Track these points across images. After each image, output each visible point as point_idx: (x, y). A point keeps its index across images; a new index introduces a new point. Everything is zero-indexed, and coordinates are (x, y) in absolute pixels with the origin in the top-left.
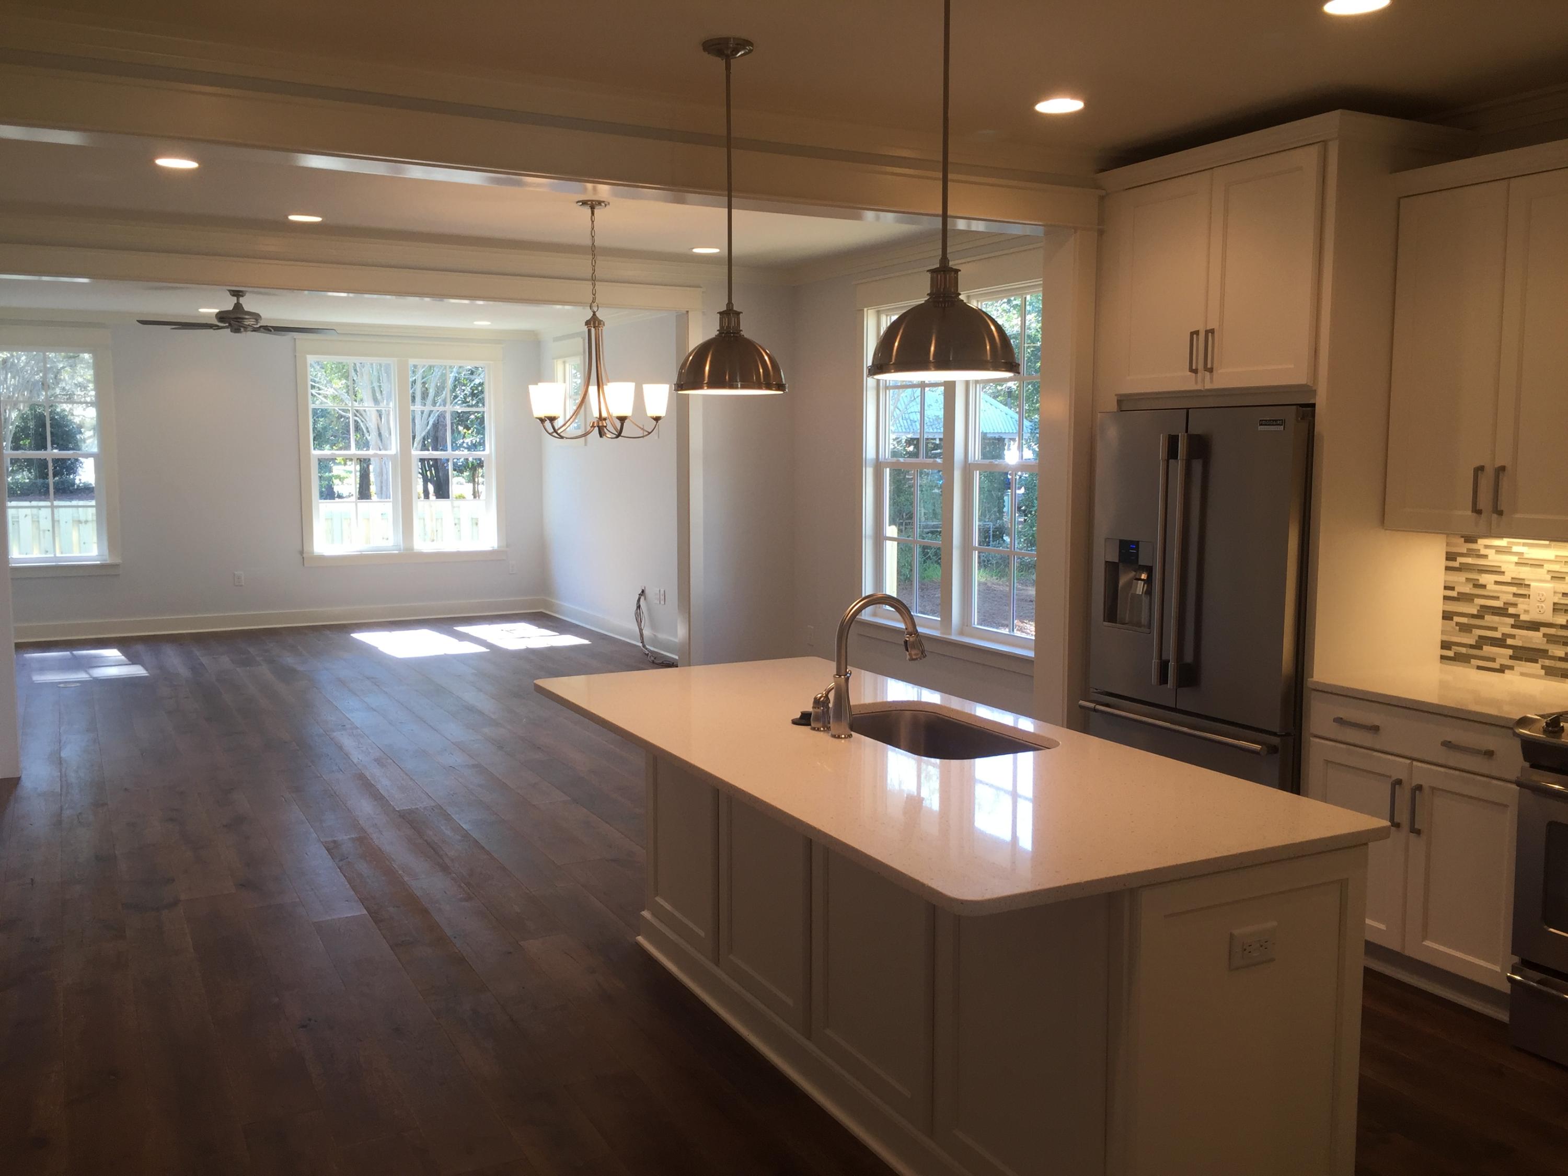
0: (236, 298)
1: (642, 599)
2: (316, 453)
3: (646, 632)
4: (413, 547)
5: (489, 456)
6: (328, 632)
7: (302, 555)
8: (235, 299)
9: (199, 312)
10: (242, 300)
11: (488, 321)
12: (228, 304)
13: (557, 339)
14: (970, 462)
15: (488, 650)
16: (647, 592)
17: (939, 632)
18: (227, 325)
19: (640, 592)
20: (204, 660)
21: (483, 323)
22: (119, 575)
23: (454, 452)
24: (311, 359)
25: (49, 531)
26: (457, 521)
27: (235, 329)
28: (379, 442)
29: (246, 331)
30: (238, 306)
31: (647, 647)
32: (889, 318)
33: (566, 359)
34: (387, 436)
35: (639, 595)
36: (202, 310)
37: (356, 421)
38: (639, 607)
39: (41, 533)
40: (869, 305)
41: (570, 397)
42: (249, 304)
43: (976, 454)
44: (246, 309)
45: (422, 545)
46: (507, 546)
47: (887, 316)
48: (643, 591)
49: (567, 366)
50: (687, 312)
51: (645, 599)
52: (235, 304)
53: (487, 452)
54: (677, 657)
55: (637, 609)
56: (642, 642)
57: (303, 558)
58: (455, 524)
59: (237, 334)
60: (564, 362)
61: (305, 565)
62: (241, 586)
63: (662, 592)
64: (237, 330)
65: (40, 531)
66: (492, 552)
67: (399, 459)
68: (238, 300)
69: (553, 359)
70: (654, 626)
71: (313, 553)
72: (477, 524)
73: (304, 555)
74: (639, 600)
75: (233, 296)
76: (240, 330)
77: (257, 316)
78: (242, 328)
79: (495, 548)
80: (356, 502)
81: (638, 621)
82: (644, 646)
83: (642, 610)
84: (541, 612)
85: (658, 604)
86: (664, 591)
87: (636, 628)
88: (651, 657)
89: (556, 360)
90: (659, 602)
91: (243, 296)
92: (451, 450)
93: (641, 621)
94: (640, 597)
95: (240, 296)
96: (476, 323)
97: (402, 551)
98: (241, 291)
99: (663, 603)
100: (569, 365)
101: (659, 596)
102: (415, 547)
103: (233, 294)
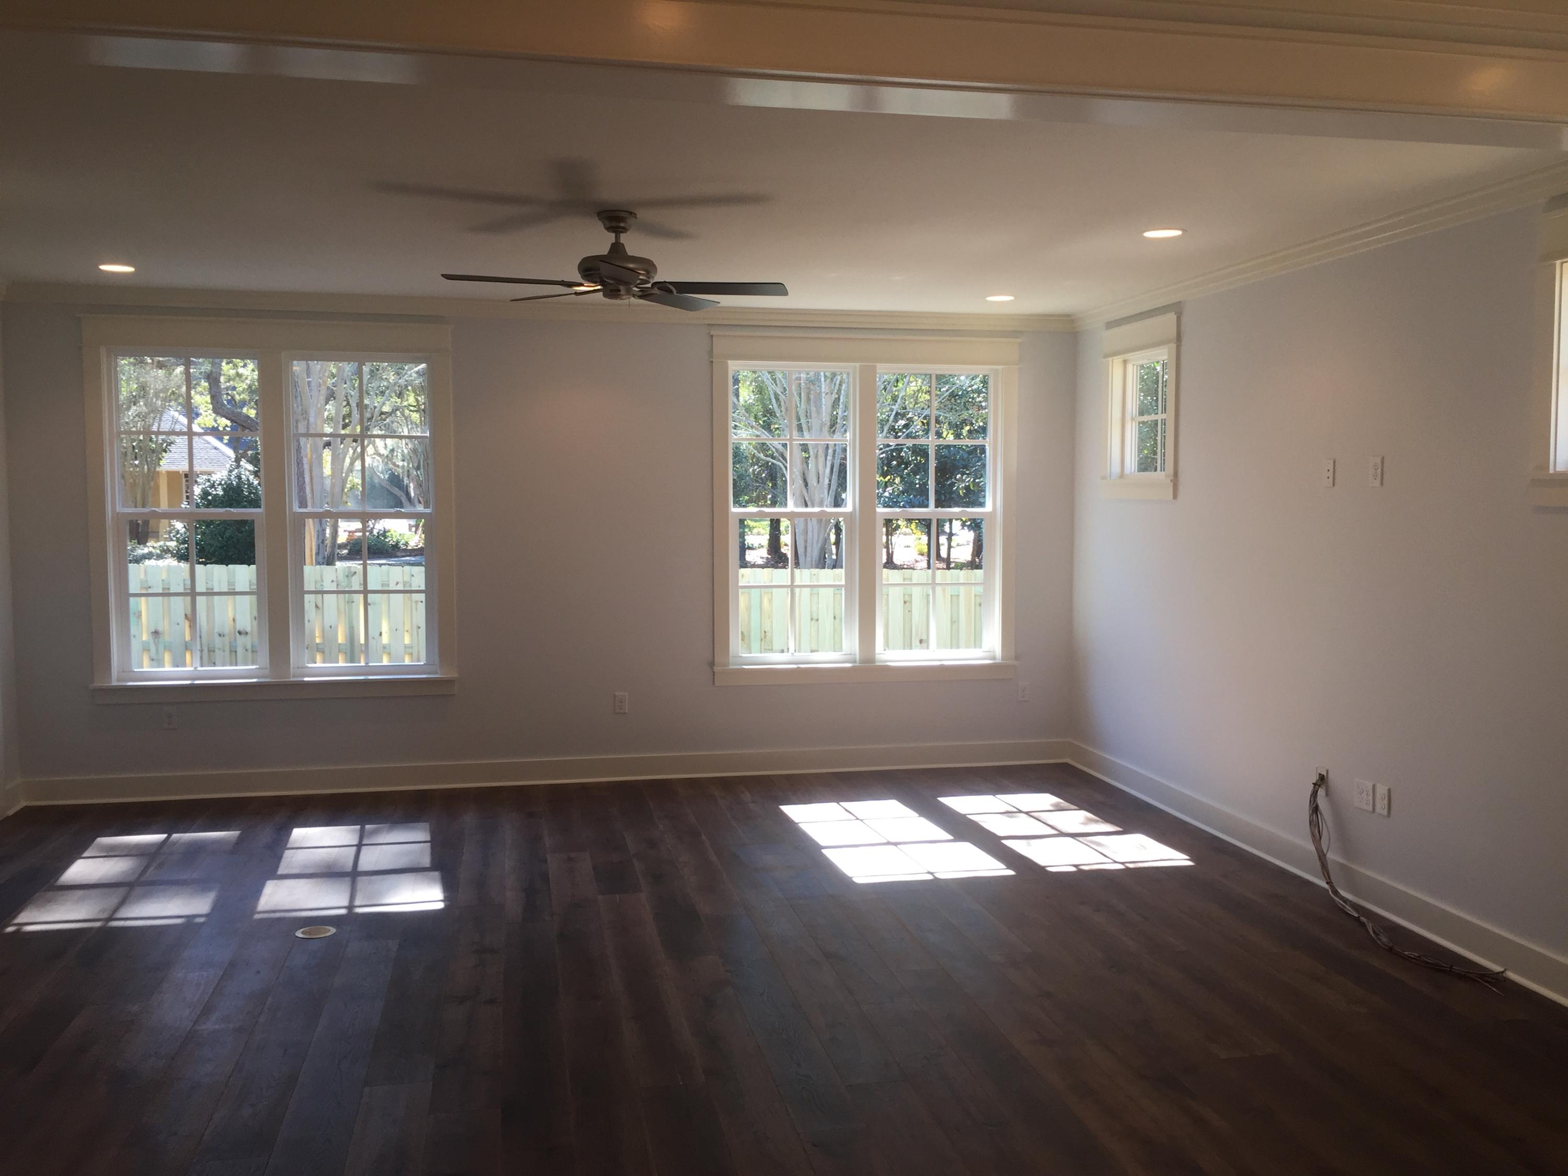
0: (613, 235)
1: (1321, 792)
2: (735, 510)
4: (875, 659)
5: (992, 514)
7: (712, 669)
8: (611, 237)
10: (624, 238)
12: (600, 242)
13: (1111, 325)
16: (1334, 781)
18: (597, 282)
19: (1315, 778)
21: (1001, 300)
22: (454, 695)
23: (937, 509)
24: (733, 366)
25: (422, 602)
26: (907, 598)
27: (611, 291)
29: (629, 294)
30: (617, 248)
31: (1344, 896)
33: (1126, 356)
34: (815, 484)
35: (1315, 784)
38: (1315, 810)
39: (414, 605)
41: (1133, 419)
42: (635, 244)
44: (630, 252)
45: (888, 654)
46: (1017, 657)
48: (1322, 778)
49: (1130, 367)
51: (1327, 795)
52: (612, 244)
53: (988, 508)
55: (1311, 815)
56: (1328, 882)
57: (714, 672)
58: (905, 602)
59: (612, 299)
60: (1125, 362)
61: (716, 684)
62: (625, 713)
63: (1382, 790)
64: (615, 293)
65: (412, 602)
66: (995, 667)
67: (858, 522)
68: (617, 238)
69: (1106, 356)
71: (727, 664)
73: (716, 669)
74: (1314, 794)
75: (609, 229)
76: (620, 291)
77: (649, 266)
78: (622, 288)
79: (997, 661)
80: (792, 587)
81: (1317, 837)
82: (1336, 892)
83: (1321, 814)
84: (1066, 763)
85: (1367, 811)
86: (1389, 790)
87: (1312, 848)
88: (1374, 932)
89: (1111, 359)
90: (1370, 809)
91: (624, 230)
92: (934, 506)
93: (1320, 837)
94: (1317, 791)
95: (620, 227)
96: (990, 299)
97: (858, 664)
98: (622, 219)
99: (1385, 812)
100: (1134, 365)
101: (1371, 798)
102: (878, 657)
103: (608, 225)
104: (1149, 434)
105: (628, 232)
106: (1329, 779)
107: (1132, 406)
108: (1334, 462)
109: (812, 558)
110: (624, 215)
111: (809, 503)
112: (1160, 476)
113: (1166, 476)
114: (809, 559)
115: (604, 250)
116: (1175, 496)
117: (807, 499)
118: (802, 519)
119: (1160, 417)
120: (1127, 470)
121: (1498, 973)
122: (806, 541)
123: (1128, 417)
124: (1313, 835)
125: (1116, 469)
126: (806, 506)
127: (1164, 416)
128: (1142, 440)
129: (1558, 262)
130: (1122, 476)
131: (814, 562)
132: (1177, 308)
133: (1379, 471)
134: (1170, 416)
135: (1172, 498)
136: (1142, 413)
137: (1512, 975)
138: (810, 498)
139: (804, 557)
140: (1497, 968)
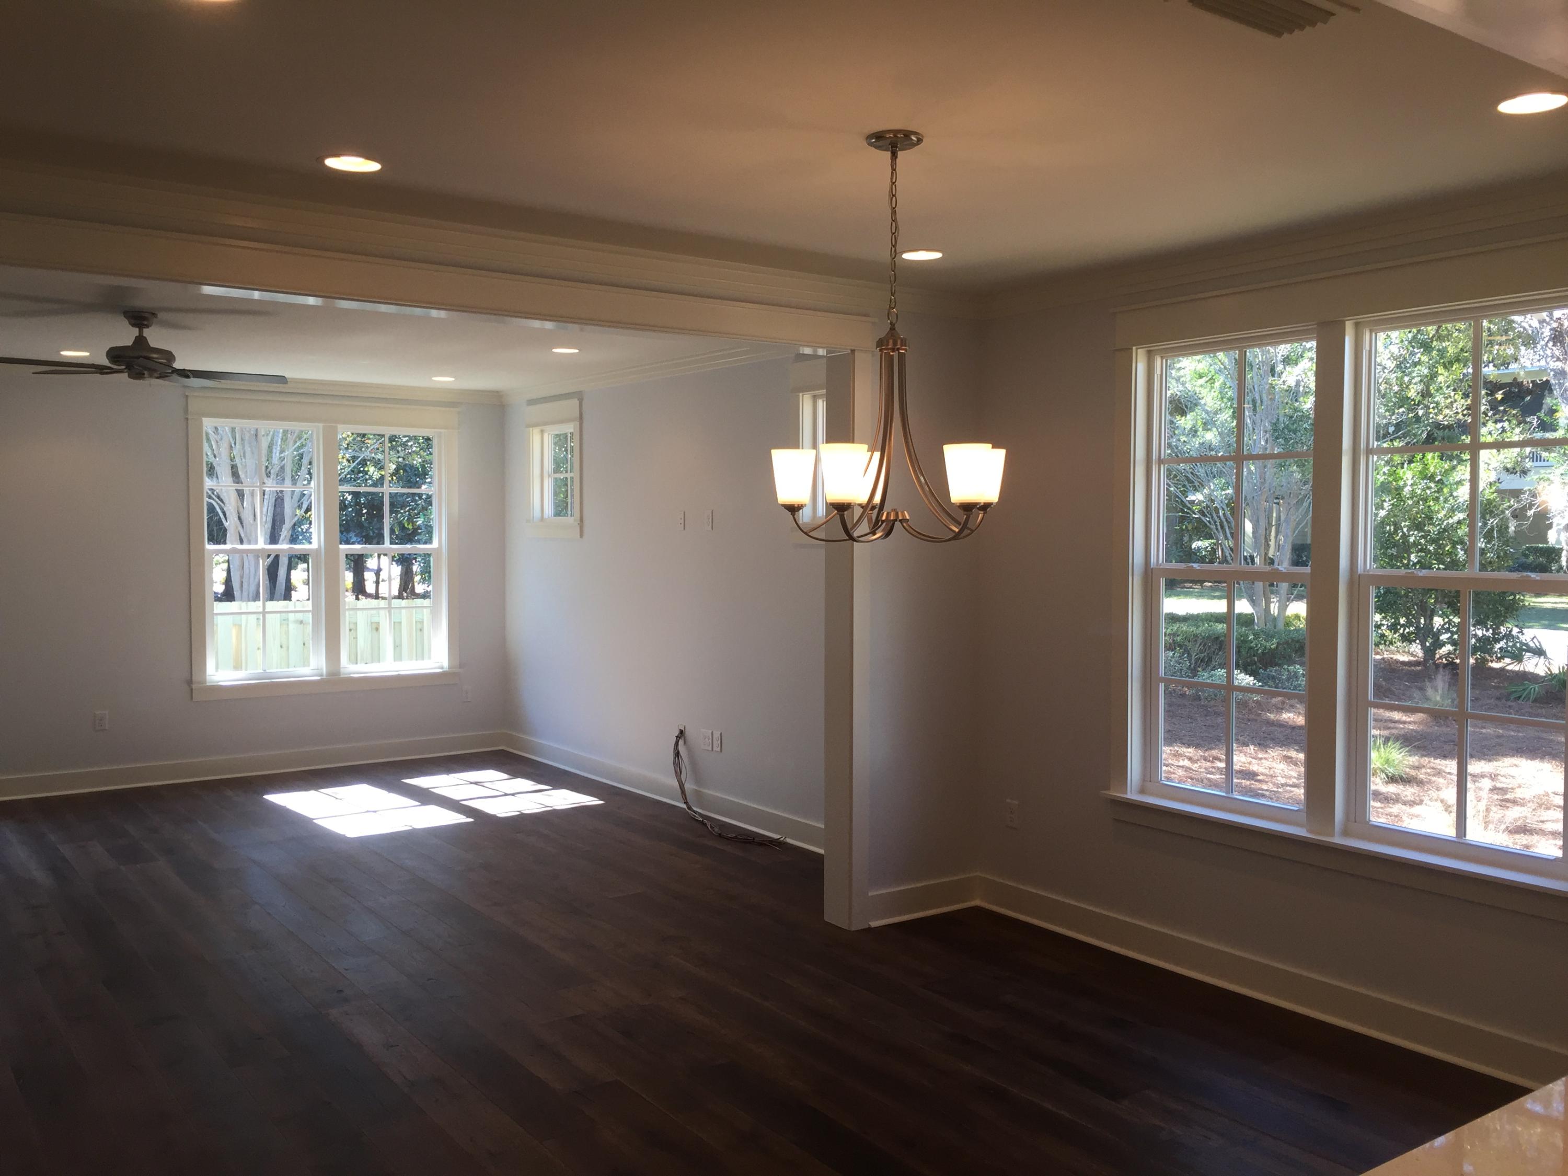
0: (137, 329)
1: (681, 742)
2: (208, 547)
3: (689, 786)
4: (339, 672)
5: (437, 551)
6: (229, 793)
7: (190, 686)
8: (135, 332)
9: (61, 355)
10: (147, 332)
11: (451, 377)
12: (125, 336)
13: (531, 402)
14: (1359, 572)
15: (471, 820)
16: (687, 733)
17: (1305, 830)
18: (124, 367)
19: (677, 733)
20: (66, 850)
21: (444, 380)
23: (391, 546)
24: (208, 424)
27: (136, 374)
28: (240, 528)
29: (151, 376)
30: (140, 341)
31: (695, 809)
32: (1164, 361)
33: (543, 427)
35: (677, 737)
36: (64, 353)
37: (211, 504)
38: (677, 754)
40: (1139, 343)
41: (549, 476)
42: (156, 337)
43: (1367, 562)
44: (152, 345)
45: (351, 668)
46: (461, 666)
47: (1162, 358)
48: (681, 732)
49: (546, 436)
50: (853, 351)
51: (685, 743)
52: (136, 337)
53: (435, 544)
54: (822, 851)
55: (674, 758)
56: (686, 803)
57: (192, 690)
59: (137, 381)
60: (542, 432)
61: (196, 700)
62: (105, 730)
63: (717, 735)
64: (138, 375)
66: (443, 675)
67: (323, 557)
68: (141, 332)
69: (529, 426)
70: (698, 780)
71: (205, 682)
72: (377, 629)
73: (194, 686)
74: (677, 744)
75: (134, 325)
76: (144, 374)
77: (170, 356)
78: (146, 372)
79: (445, 670)
80: (264, 613)
81: (678, 773)
82: (689, 808)
83: (681, 757)
84: (503, 750)
85: (708, 750)
86: (721, 734)
87: (676, 784)
88: (711, 827)
89: (531, 429)
90: (710, 749)
91: (147, 326)
92: (389, 543)
93: (681, 773)
94: (679, 741)
95: (143, 325)
96: (434, 379)
97: (324, 677)
98: (145, 319)
99: (719, 749)
100: (549, 434)
101: (710, 740)
102: (342, 670)
103: (133, 321)
104: (561, 487)
105: (150, 328)
106: (686, 733)
107: (549, 465)
108: (684, 513)
109: (249, 593)
110: (146, 315)
111: (245, 540)
112: (570, 520)
113: (575, 520)
114: (245, 594)
115: (129, 342)
116: (581, 536)
117: (243, 535)
118: (237, 556)
119: (569, 475)
120: (546, 516)
121: (778, 839)
122: (242, 577)
123: (546, 475)
124: (676, 772)
125: (537, 513)
126: (242, 542)
127: (572, 475)
128: (556, 494)
129: (801, 394)
130: (542, 518)
131: (251, 596)
132: (579, 396)
133: (710, 520)
134: (576, 475)
135: (579, 536)
136: (556, 470)
137: (789, 840)
138: (246, 536)
139: (240, 592)
140: (776, 836)
